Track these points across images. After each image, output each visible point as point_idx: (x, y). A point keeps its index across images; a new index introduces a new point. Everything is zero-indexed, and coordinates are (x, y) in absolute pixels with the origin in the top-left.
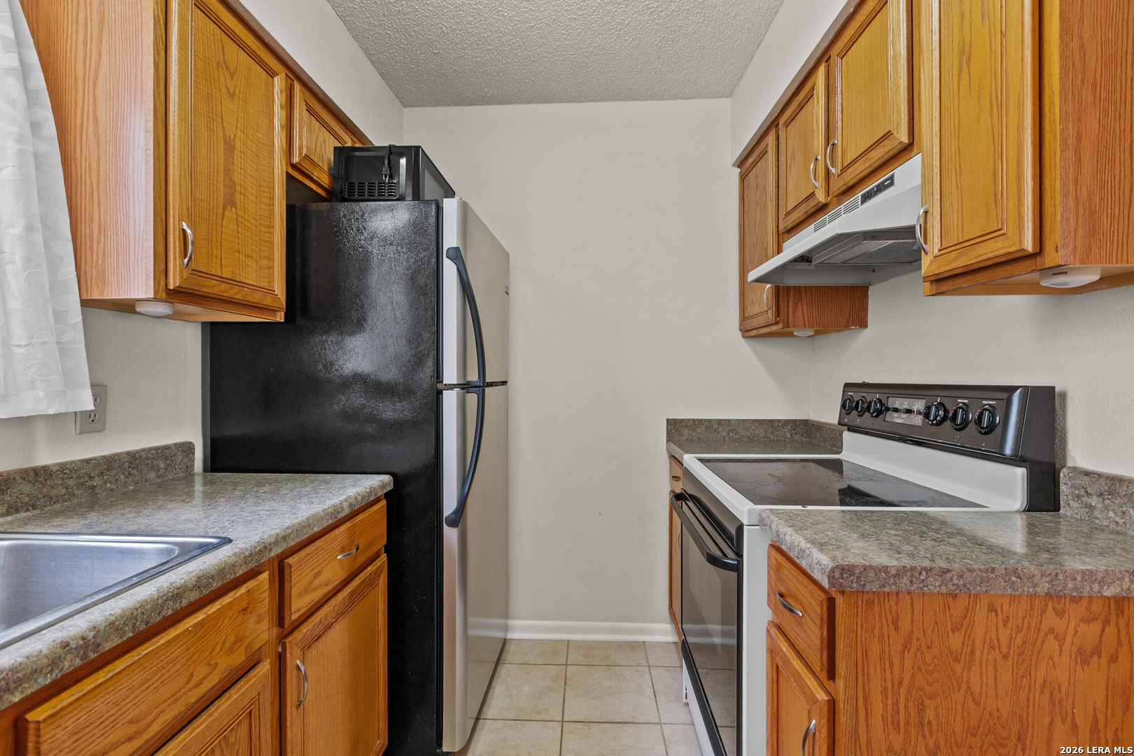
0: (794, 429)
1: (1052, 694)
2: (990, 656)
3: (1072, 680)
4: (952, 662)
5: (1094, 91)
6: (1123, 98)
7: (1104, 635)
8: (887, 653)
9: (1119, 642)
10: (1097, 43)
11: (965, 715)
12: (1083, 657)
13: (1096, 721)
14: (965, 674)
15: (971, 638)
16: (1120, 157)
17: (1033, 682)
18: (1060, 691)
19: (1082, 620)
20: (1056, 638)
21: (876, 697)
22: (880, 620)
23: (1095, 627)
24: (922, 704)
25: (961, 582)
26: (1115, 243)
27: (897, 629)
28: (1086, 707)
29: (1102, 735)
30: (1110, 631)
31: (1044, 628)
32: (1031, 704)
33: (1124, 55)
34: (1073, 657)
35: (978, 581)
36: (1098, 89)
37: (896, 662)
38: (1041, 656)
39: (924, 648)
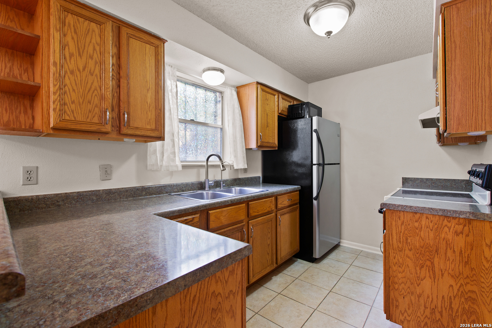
0: (467, 184)
1: (446, 242)
2: (427, 229)
3: (453, 239)
4: (415, 229)
5: (459, 87)
6: (470, 88)
7: (464, 229)
8: (397, 224)
9: (469, 231)
10: (460, 75)
11: (420, 243)
12: (457, 234)
13: (461, 251)
14: (419, 233)
15: (421, 224)
16: (469, 104)
17: (440, 238)
18: (449, 241)
19: (456, 224)
20: (448, 227)
21: (394, 234)
22: (395, 217)
23: (461, 227)
24: (407, 238)
25: (416, 210)
26: (467, 126)
27: (400, 219)
28: (458, 247)
29: (463, 255)
30: (466, 228)
31: (444, 224)
32: (440, 243)
33: (470, 77)
34: (454, 233)
35: (421, 210)
36: (461, 87)
37: (400, 228)
38: (443, 232)
39: (407, 225)
